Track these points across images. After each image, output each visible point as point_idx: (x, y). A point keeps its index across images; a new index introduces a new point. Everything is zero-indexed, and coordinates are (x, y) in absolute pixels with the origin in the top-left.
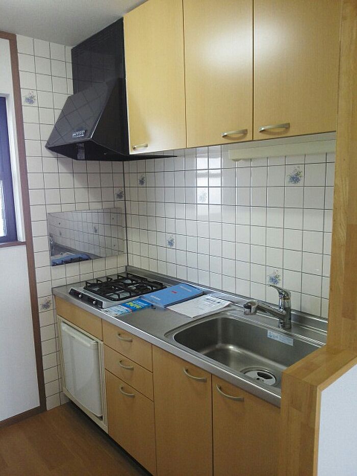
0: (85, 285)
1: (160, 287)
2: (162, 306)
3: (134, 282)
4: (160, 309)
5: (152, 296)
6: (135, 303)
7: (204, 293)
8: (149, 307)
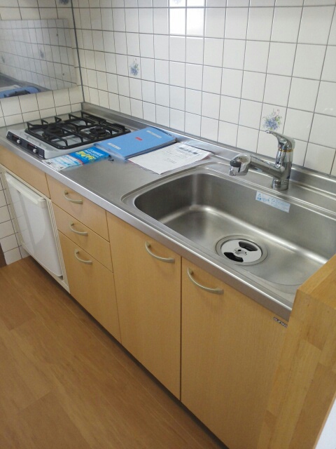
0: (27, 127)
1: (121, 131)
2: (121, 157)
3: (89, 124)
4: (119, 160)
5: (109, 144)
6: (87, 153)
7: (177, 141)
8: (105, 158)
